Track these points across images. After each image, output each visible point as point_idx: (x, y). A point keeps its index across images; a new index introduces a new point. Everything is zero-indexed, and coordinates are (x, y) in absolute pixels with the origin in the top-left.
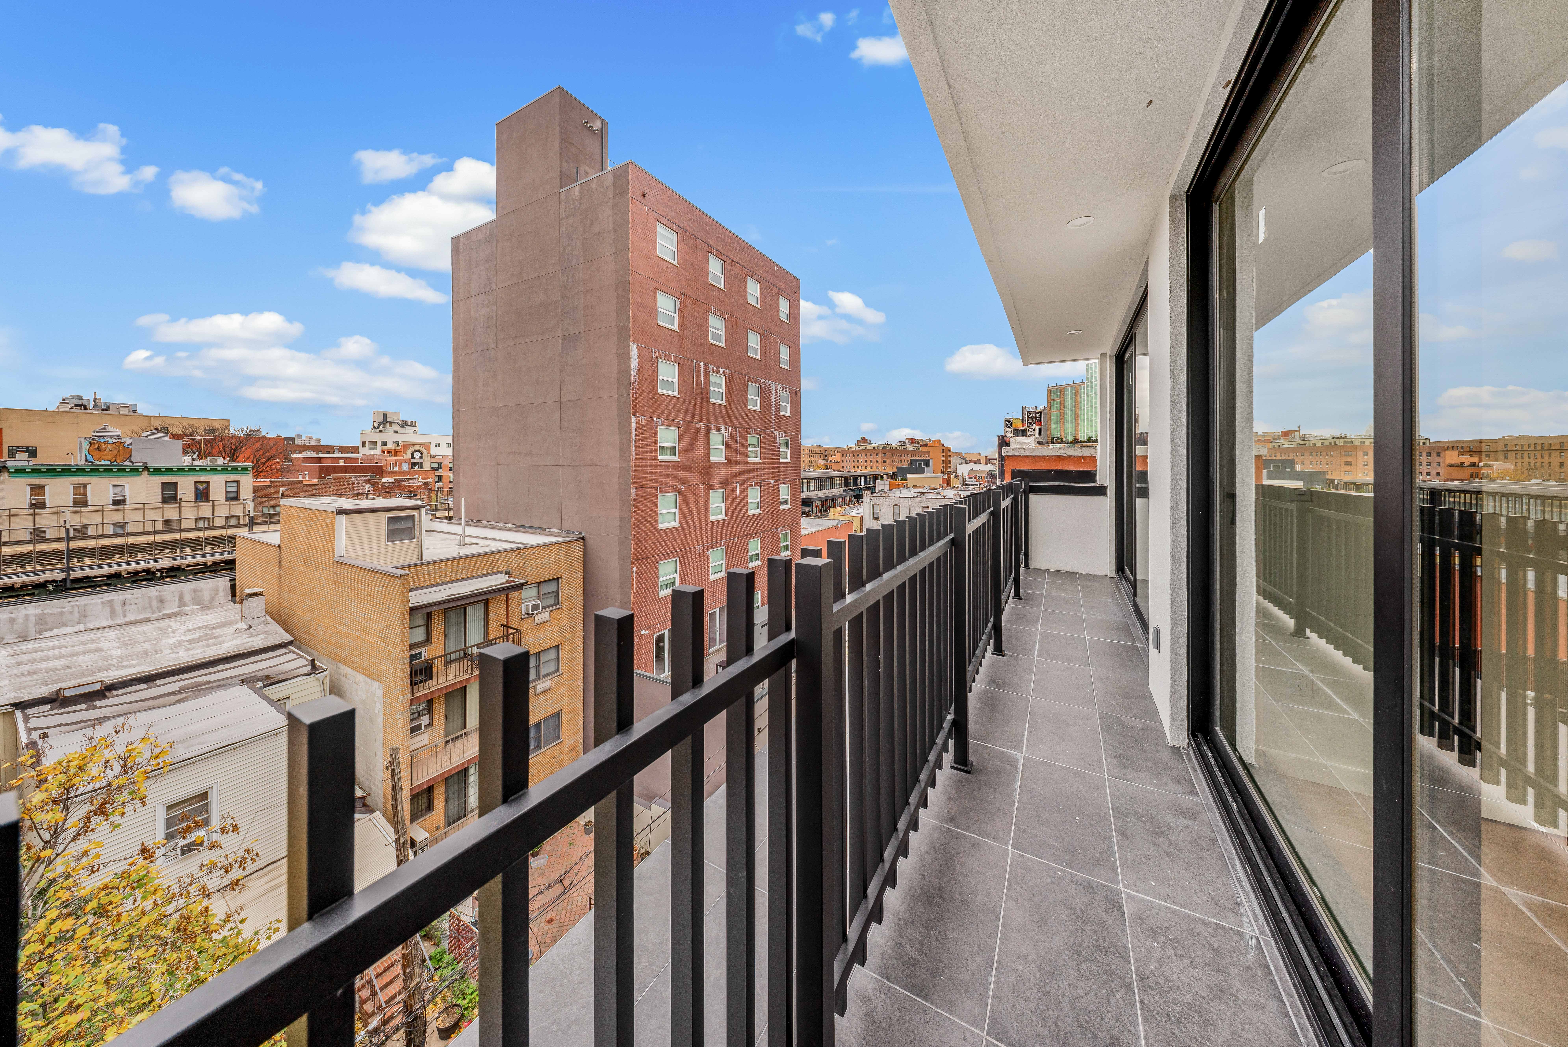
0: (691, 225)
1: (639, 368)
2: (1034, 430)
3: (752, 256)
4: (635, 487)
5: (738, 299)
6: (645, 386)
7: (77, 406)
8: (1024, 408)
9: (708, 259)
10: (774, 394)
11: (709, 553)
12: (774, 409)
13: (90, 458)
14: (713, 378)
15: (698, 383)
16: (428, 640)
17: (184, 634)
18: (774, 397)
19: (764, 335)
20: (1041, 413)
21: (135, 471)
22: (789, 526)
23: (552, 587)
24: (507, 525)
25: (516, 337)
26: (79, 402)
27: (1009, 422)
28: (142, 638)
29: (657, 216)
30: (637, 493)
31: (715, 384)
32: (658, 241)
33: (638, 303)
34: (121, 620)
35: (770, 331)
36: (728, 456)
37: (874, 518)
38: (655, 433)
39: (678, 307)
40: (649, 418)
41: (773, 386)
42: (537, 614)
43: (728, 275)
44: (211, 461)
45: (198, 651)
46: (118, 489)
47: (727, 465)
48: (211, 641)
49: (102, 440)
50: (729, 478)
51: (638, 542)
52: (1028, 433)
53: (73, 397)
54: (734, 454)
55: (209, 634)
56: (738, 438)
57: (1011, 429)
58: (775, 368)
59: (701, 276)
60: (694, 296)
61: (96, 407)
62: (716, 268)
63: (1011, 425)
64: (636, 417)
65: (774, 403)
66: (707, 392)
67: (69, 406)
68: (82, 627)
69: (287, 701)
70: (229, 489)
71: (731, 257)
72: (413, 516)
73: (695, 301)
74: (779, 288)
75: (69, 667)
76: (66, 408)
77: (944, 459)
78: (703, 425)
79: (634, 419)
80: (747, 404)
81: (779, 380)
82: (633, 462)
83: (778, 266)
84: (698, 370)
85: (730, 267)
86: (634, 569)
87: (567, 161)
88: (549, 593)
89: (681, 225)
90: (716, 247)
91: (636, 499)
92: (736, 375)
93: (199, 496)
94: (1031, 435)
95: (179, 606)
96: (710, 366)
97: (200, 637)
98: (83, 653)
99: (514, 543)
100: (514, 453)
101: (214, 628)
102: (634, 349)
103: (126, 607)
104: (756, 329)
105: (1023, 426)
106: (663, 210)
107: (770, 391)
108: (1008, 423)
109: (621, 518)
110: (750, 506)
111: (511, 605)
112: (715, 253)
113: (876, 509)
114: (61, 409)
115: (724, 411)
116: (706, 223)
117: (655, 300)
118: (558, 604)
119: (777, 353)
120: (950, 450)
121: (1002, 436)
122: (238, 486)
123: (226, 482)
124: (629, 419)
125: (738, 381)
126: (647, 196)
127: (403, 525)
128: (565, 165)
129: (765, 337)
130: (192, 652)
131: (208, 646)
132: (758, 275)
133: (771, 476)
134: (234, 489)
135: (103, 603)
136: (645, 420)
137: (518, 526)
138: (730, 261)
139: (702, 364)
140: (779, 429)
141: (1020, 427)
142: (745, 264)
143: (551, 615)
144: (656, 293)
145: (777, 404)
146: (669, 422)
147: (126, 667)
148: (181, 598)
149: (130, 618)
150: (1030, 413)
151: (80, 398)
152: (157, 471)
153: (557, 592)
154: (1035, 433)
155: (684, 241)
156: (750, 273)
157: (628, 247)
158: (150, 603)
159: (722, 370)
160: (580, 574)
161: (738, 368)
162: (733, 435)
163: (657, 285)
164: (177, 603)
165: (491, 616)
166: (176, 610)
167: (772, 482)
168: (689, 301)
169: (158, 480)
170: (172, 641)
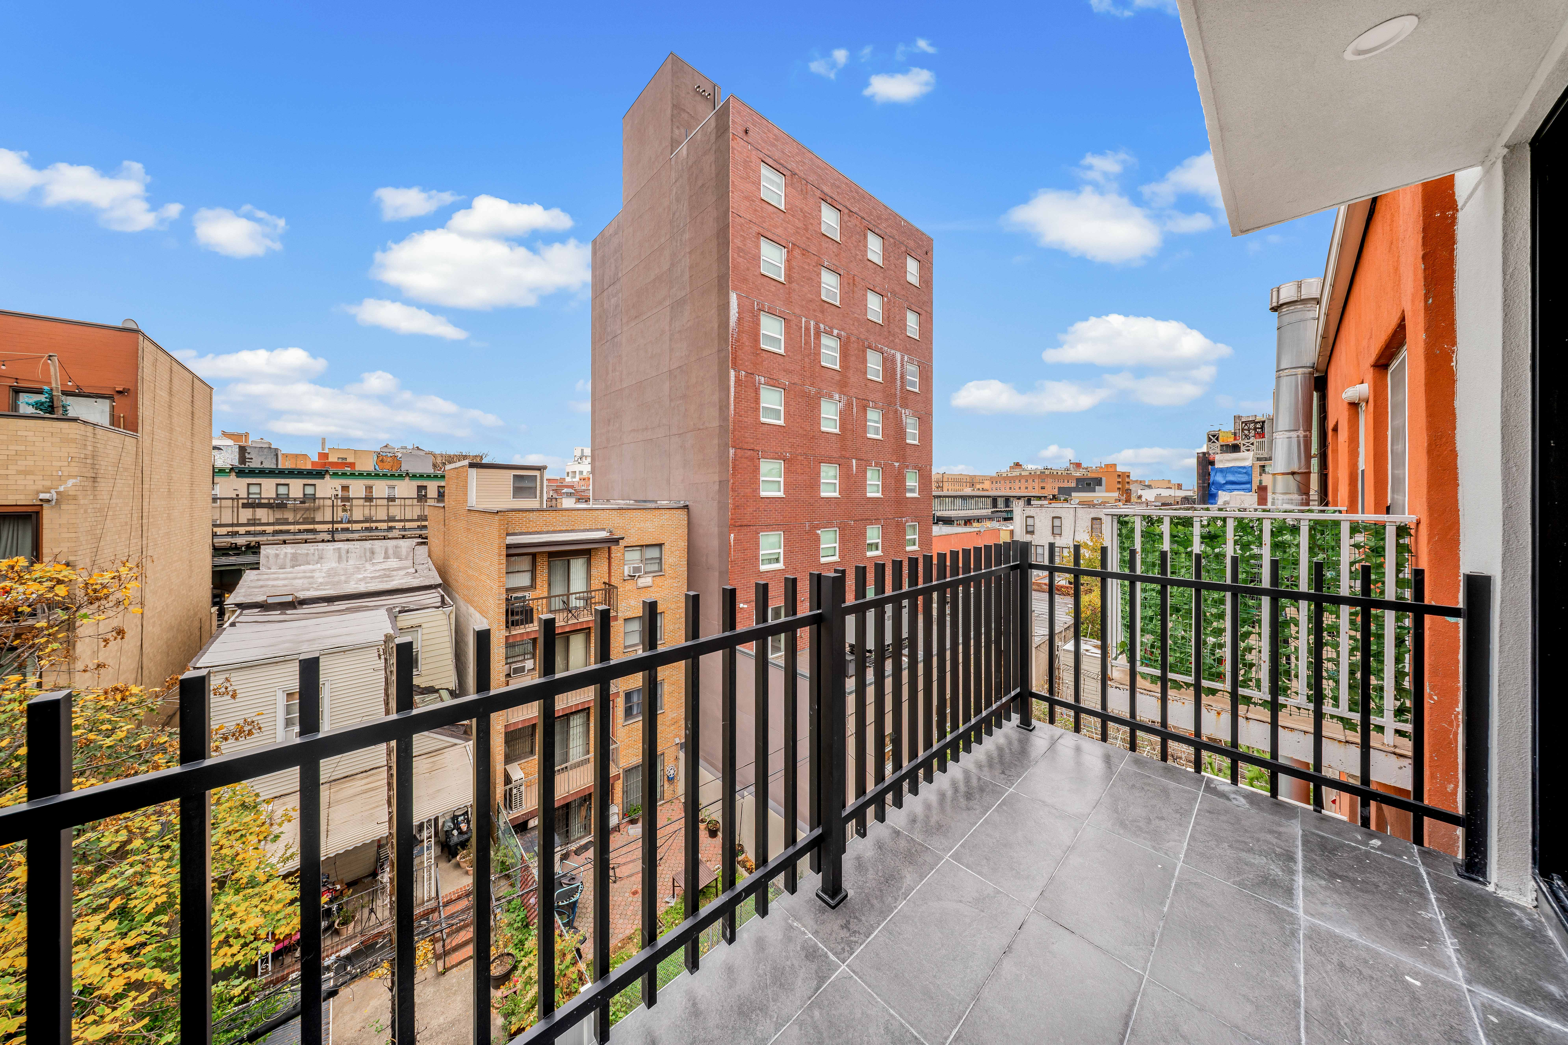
0: (801, 168)
1: (739, 319)
2: (1252, 444)
3: (873, 208)
4: (733, 447)
5: (857, 255)
6: (745, 339)
8: (1237, 418)
9: (820, 207)
10: (899, 365)
11: (819, 532)
12: (899, 382)
13: (377, 467)
14: (825, 340)
15: (807, 343)
16: (533, 586)
17: (371, 573)
18: (899, 369)
19: (887, 297)
20: (1263, 422)
21: (402, 476)
22: (916, 517)
23: (654, 553)
25: (636, 317)
27: (1214, 436)
28: (342, 572)
29: (761, 155)
30: (735, 454)
31: (827, 347)
32: (763, 183)
33: (738, 247)
35: (894, 293)
36: (842, 427)
37: (1027, 532)
38: (757, 391)
39: (784, 256)
40: (750, 374)
41: (898, 356)
42: (639, 577)
43: (844, 225)
45: (372, 584)
46: (391, 488)
47: (841, 437)
48: (387, 579)
49: (384, 454)
50: (843, 453)
51: (736, 507)
52: (1243, 448)
54: (849, 427)
55: (387, 574)
56: (855, 410)
57: (1218, 444)
58: (900, 337)
59: (812, 224)
60: (803, 246)
62: (829, 219)
63: (1217, 439)
64: (735, 371)
65: (899, 376)
66: (818, 354)
68: (319, 566)
69: (419, 629)
71: (849, 206)
72: (536, 476)
73: (805, 252)
74: (906, 247)
75: (286, 586)
77: (1120, 486)
78: (813, 390)
79: (732, 373)
80: (866, 373)
81: (905, 350)
82: (731, 420)
83: (905, 221)
84: (807, 329)
85: (846, 218)
86: (732, 535)
87: (678, 127)
88: (652, 558)
89: (789, 167)
90: (830, 194)
91: (735, 460)
92: (853, 339)
94: (1248, 450)
96: (822, 326)
97: (380, 576)
98: (300, 578)
100: (634, 430)
101: (393, 571)
102: (733, 298)
103: (349, 554)
104: (877, 289)
105: (1235, 439)
106: (768, 150)
107: (893, 361)
108: (1213, 438)
109: (720, 482)
110: (868, 489)
111: (613, 564)
112: (829, 200)
113: (1030, 522)
115: (837, 378)
116: (818, 167)
117: (758, 247)
118: (661, 571)
119: (904, 320)
120: (1128, 476)
121: (1204, 454)
124: (729, 372)
125: (855, 345)
126: (750, 133)
127: (526, 484)
128: (677, 132)
129: (889, 301)
130: (368, 584)
131: (379, 582)
132: (880, 229)
133: (894, 458)
136: (745, 376)
137: (636, 501)
138: (846, 211)
139: (812, 323)
140: (905, 406)
141: (1231, 441)
142: (865, 216)
143: (653, 581)
144: (758, 239)
145: (902, 377)
146: (773, 383)
147: (321, 590)
148: (386, 552)
150: (1246, 423)
152: (414, 476)
153: (661, 559)
154: (1253, 447)
155: (792, 184)
156: (871, 226)
157: (728, 188)
158: (365, 553)
159: (835, 332)
160: (683, 544)
161: (855, 332)
162: (849, 405)
163: (761, 231)
164: (383, 555)
165: (594, 572)
167: (897, 464)
168: (797, 252)
169: (415, 483)
170: (360, 576)
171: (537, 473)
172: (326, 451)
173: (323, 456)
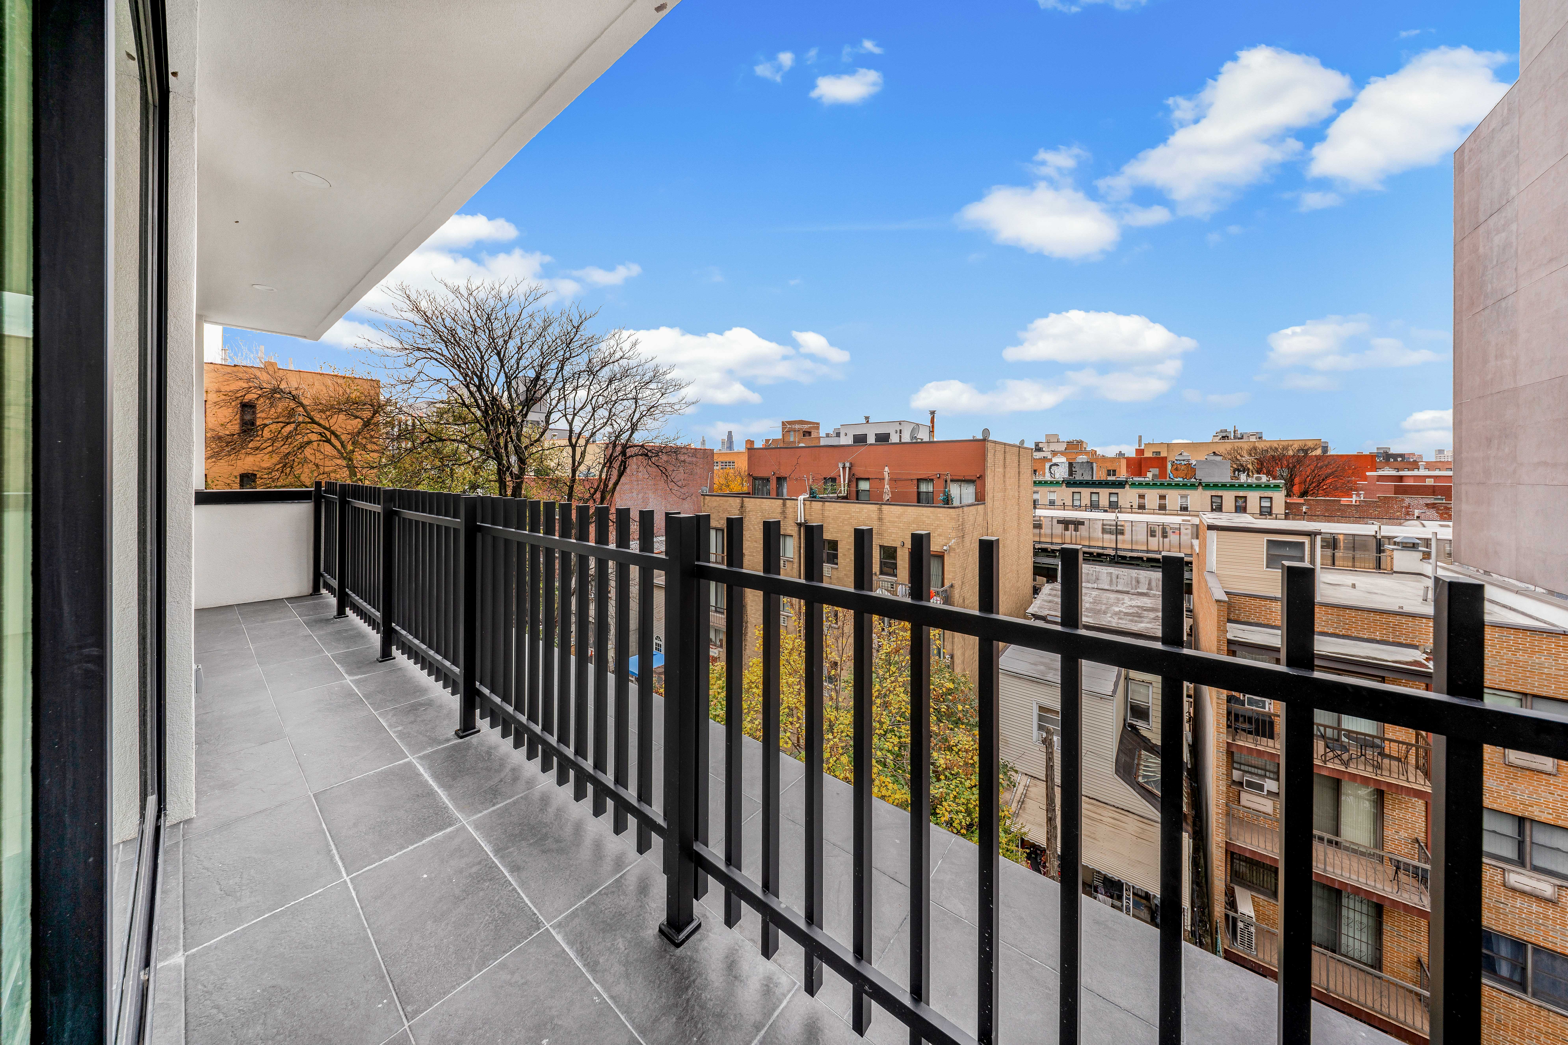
7: (1223, 437)
13: (1171, 476)
17: (1126, 607)
21: (1193, 486)
24: (1532, 587)
25: (1551, 260)
26: (1224, 434)
28: (1105, 601)
34: (1114, 588)
44: (1257, 479)
45: (1124, 622)
46: (1184, 499)
48: (1136, 618)
49: (1178, 462)
53: (1221, 431)
55: (1139, 613)
61: (1235, 437)
67: (1219, 437)
68: (1095, 586)
70: (1263, 504)
72: (1303, 543)
76: (1217, 440)
93: (1238, 508)
95: (1148, 589)
97: (1133, 613)
99: (1537, 619)
100: (1545, 464)
101: (1145, 610)
103: (1118, 580)
114: (1214, 441)
122: (1271, 502)
123: (1261, 498)
127: (1288, 552)
130: (1120, 621)
131: (1132, 621)
134: (1268, 504)
135: (1107, 573)
137: (1551, 592)
148: (1149, 584)
149: (1120, 588)
151: (1226, 431)
152: (1207, 486)
158: (1131, 581)
164: (1147, 586)
166: (1145, 591)
169: (1209, 493)
170: (1117, 609)
171: (1306, 540)
172: (1142, 447)
173: (1140, 452)
